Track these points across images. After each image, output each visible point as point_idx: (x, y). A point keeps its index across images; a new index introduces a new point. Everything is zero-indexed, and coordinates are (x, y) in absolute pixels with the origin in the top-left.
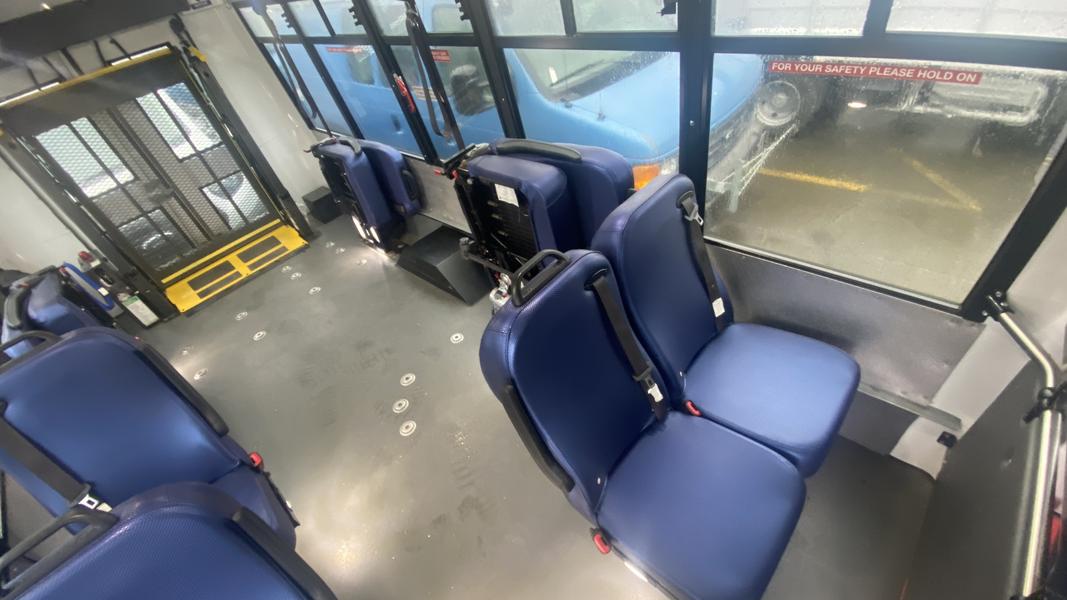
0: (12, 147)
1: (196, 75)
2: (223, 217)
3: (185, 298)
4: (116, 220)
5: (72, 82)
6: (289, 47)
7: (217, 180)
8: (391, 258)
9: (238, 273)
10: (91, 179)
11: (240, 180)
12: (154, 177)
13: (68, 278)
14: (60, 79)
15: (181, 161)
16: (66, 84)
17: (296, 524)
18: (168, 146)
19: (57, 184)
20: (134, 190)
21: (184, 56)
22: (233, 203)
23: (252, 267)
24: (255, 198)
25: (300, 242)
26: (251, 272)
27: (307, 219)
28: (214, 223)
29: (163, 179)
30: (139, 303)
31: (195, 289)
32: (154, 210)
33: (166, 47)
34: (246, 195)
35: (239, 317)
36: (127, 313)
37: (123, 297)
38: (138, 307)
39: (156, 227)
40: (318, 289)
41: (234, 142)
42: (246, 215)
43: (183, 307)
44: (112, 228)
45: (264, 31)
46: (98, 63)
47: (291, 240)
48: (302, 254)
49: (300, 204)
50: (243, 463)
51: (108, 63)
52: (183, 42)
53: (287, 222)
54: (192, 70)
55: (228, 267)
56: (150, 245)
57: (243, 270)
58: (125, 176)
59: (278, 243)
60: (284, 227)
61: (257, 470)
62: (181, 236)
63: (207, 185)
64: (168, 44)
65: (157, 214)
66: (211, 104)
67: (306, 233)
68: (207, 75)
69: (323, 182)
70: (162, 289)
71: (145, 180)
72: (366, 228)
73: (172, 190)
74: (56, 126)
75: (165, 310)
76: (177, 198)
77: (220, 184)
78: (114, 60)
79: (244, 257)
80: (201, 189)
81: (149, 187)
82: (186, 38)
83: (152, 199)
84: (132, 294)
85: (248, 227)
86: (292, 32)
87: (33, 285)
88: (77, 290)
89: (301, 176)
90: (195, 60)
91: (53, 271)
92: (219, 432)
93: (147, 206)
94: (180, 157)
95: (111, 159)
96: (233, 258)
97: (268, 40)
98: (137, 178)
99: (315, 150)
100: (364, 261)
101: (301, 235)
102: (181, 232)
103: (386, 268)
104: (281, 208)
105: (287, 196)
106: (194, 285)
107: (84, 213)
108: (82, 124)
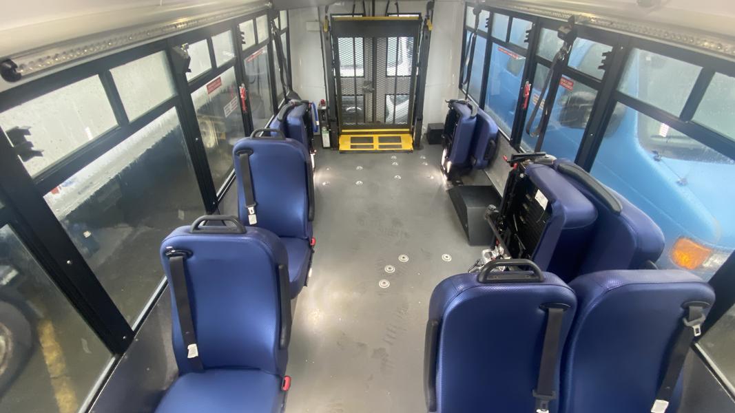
0: (327, 38)
1: (422, 35)
2: (386, 114)
3: (345, 144)
4: (344, 92)
5: (367, 18)
6: (478, 38)
7: (395, 95)
8: (448, 185)
9: (373, 146)
10: (347, 67)
11: (405, 100)
12: (371, 79)
13: (310, 109)
14: (364, 15)
15: (387, 76)
16: (365, 18)
17: (306, 285)
18: (386, 65)
19: (333, 62)
20: (360, 82)
21: (423, 24)
22: (395, 109)
23: (380, 147)
24: (406, 112)
25: (409, 147)
26: (378, 149)
27: (422, 137)
28: (380, 115)
29: (374, 83)
30: (328, 135)
31: (352, 142)
32: (361, 95)
33: (418, 15)
34: (403, 108)
35: (358, 168)
36: (321, 136)
37: (324, 129)
38: (326, 136)
39: (356, 103)
40: (400, 177)
41: (416, 78)
42: (396, 118)
43: (342, 148)
44: (340, 95)
45: (471, 23)
46: (383, 13)
47: (407, 143)
48: (406, 154)
49: (424, 128)
50: (308, 239)
51: (387, 14)
52: (428, 16)
53: (411, 133)
54: (422, 32)
55: (371, 140)
56: (350, 110)
57: (376, 145)
58: (360, 72)
59: (400, 141)
60: (408, 135)
61: (310, 247)
62: (363, 113)
63: (390, 95)
64: (420, 14)
65: (360, 98)
66: (419, 54)
67: (417, 145)
68: (427, 37)
69: (444, 121)
70: (339, 134)
71: (366, 79)
72: (447, 160)
73: (373, 89)
74: (349, 37)
75: (334, 144)
76: (373, 95)
77: (395, 98)
78: (391, 14)
79: (381, 140)
80: (386, 95)
81: (365, 83)
82: (430, 14)
83: (363, 89)
84: (328, 130)
85: (393, 125)
86: (486, 30)
87: (296, 105)
88: (310, 116)
89: (435, 112)
90: (426, 27)
91: (307, 103)
92: (309, 219)
93: (359, 92)
94: (388, 75)
95: (360, 61)
96: (376, 137)
97: (470, 29)
98: (364, 77)
99: (451, 103)
100: (432, 178)
101: (413, 144)
102: (365, 111)
103: (440, 188)
104: (413, 124)
105: (420, 120)
106: (353, 140)
107: (334, 83)
108: (359, 41)
